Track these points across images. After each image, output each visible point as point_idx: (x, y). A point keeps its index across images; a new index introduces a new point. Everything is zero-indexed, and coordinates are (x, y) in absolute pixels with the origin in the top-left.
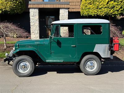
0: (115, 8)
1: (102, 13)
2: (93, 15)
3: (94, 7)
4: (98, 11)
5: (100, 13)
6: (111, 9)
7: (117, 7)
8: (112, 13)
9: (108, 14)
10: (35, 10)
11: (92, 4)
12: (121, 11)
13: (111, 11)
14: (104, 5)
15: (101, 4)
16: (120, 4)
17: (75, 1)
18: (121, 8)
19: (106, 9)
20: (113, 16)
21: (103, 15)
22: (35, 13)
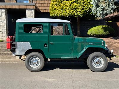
0: (78, 9)
1: (65, 14)
2: (58, 16)
3: (59, 8)
4: (62, 12)
5: (64, 14)
6: (74, 10)
7: (79, 8)
8: (75, 14)
9: (71, 15)
10: (2, 11)
11: (58, 5)
12: (83, 12)
13: (74, 12)
14: (68, 7)
15: (65, 5)
16: (82, 6)
17: (47, 3)
18: (83, 9)
19: (69, 10)
20: (76, 17)
21: (66, 16)
22: (2, 13)
